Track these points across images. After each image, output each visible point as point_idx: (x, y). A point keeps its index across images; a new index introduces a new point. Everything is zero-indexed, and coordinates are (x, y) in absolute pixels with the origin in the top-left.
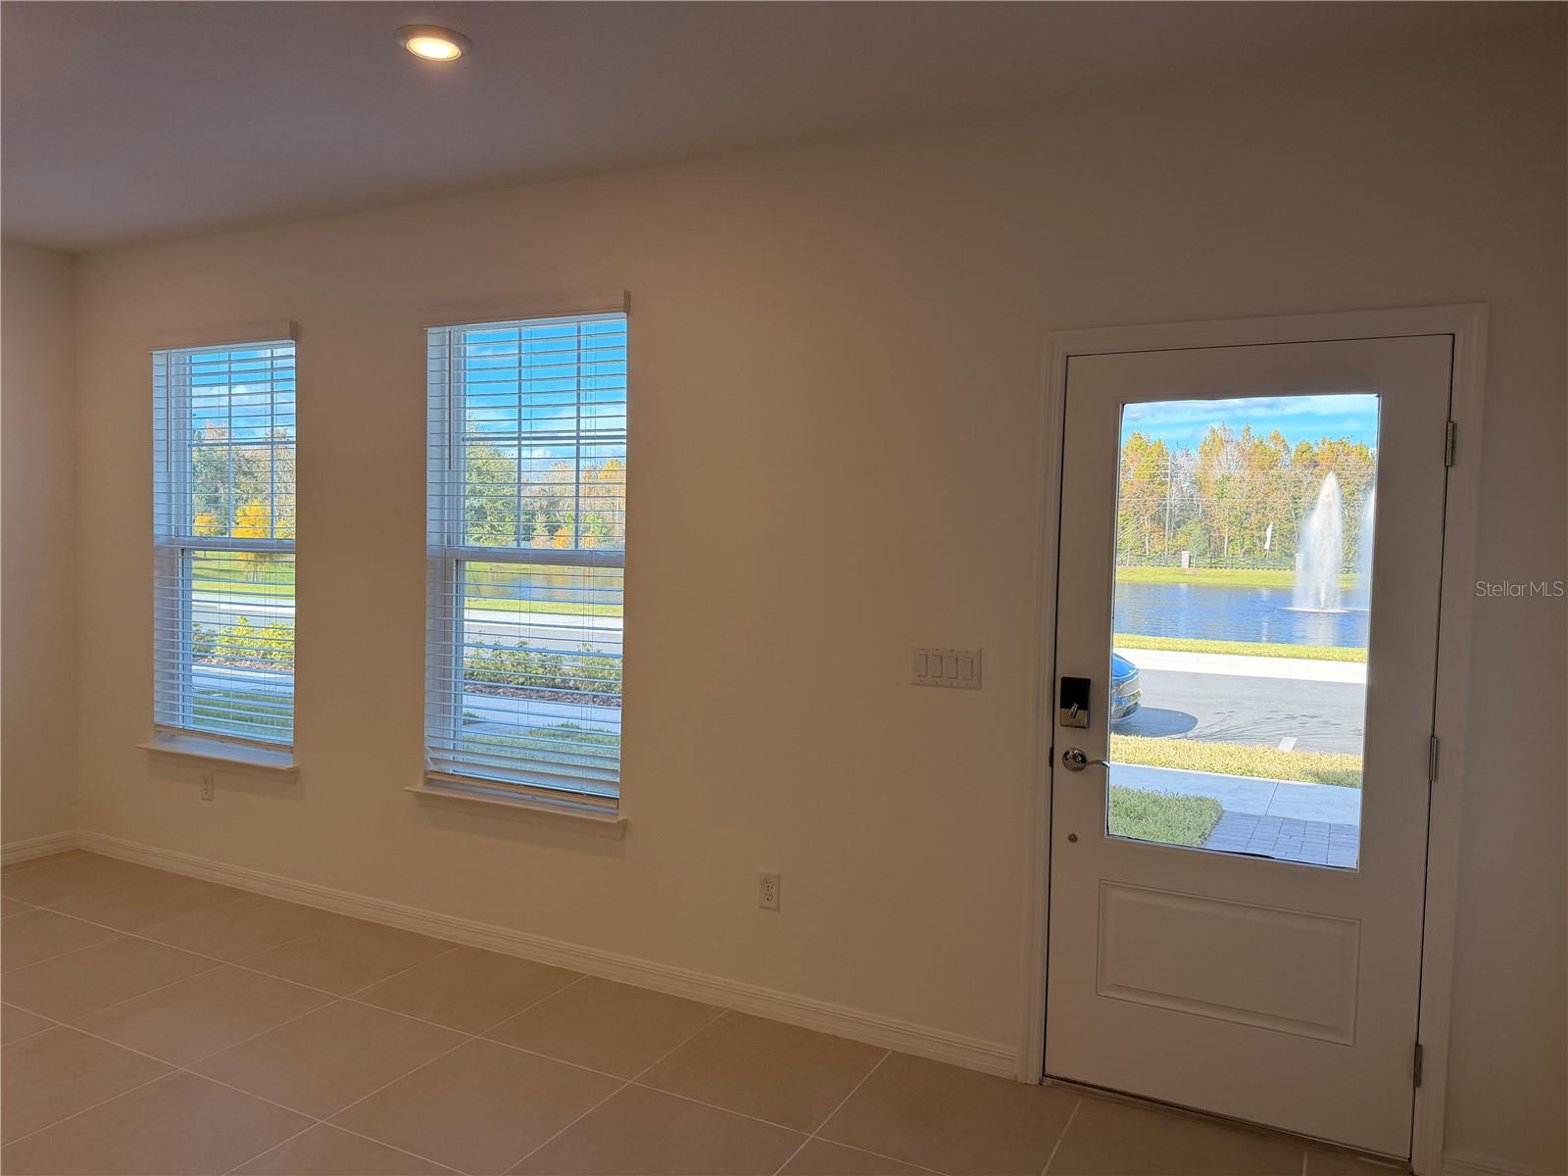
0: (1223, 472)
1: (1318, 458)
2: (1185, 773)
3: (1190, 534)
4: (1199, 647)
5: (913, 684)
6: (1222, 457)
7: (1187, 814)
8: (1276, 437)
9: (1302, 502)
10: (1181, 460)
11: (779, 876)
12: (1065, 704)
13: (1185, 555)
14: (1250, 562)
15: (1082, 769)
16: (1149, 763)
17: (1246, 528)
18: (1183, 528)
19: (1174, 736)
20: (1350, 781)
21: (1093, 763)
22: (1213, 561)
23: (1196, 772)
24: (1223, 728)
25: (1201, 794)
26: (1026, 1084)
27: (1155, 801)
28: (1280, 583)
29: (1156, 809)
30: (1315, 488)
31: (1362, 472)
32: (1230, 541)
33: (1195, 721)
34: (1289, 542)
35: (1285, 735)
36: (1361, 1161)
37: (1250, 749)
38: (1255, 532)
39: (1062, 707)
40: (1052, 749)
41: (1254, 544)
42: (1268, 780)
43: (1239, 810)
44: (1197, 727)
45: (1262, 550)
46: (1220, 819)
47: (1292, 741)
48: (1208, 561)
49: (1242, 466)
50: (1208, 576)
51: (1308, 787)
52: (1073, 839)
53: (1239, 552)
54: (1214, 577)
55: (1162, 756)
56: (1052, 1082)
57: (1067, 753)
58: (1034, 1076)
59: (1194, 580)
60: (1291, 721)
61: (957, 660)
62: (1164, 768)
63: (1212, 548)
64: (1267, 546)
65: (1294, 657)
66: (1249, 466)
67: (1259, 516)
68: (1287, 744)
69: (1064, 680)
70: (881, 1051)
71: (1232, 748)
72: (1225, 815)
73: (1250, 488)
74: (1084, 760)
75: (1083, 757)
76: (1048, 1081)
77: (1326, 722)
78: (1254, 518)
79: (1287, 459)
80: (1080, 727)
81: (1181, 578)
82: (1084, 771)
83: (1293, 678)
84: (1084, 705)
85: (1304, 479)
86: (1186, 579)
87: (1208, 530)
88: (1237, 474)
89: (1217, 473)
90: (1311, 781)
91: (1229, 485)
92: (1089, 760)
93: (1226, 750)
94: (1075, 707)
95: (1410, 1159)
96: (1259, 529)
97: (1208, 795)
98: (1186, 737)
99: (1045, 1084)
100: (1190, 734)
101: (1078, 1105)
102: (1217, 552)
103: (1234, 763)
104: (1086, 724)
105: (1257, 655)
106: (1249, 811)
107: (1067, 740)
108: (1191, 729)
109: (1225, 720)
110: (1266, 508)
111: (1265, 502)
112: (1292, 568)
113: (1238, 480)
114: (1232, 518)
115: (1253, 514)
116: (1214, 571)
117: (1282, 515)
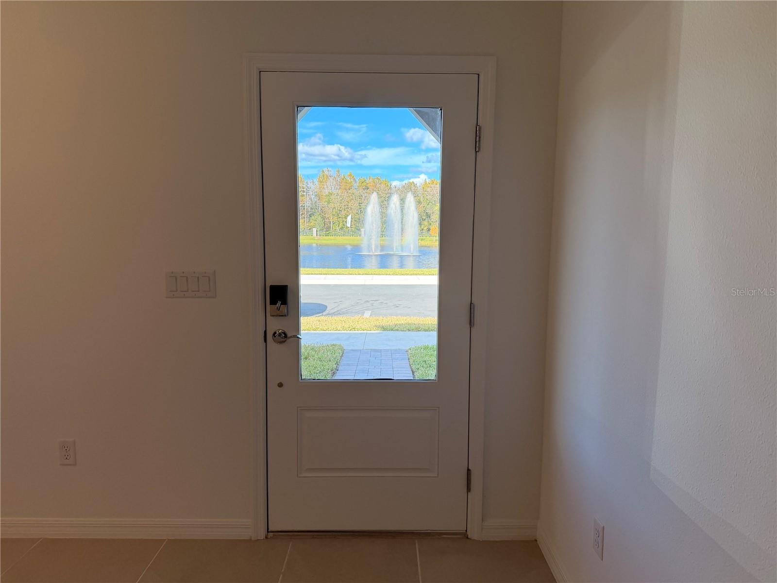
0: (329, 191)
1: (368, 186)
2: (324, 333)
3: (316, 220)
4: (325, 272)
5: (167, 297)
6: (328, 183)
7: (328, 353)
8: (350, 175)
9: (363, 205)
10: (310, 185)
11: (74, 442)
12: (273, 302)
13: (314, 230)
15: (284, 342)
16: (308, 330)
17: (340, 217)
18: (313, 217)
19: (318, 315)
20: (396, 328)
21: (291, 337)
22: (327, 233)
23: (330, 332)
24: (339, 309)
25: (334, 343)
26: (258, 540)
27: (313, 349)
28: (355, 243)
29: (313, 353)
30: (367, 199)
31: (386, 192)
32: (333, 223)
33: (326, 307)
34: (359, 222)
35: (366, 310)
36: (444, 538)
37: (353, 318)
38: (344, 219)
39: (270, 305)
40: (265, 332)
41: (344, 225)
42: (362, 332)
43: (351, 348)
44: (327, 309)
45: (347, 227)
46: (343, 354)
47: (369, 313)
48: (325, 233)
49: (337, 188)
50: (325, 240)
51: (379, 333)
52: (280, 385)
53: (338, 229)
54: (328, 240)
55: (313, 326)
56: (273, 535)
57: (275, 333)
58: (262, 534)
59: (319, 242)
60: (368, 303)
61: (198, 278)
62: (315, 332)
63: (326, 227)
64: (349, 225)
65: (366, 274)
66: (340, 188)
67: (345, 212)
68: (367, 314)
69: (272, 287)
70: (161, 541)
71: (344, 318)
72: (345, 351)
73: (341, 198)
74: (286, 336)
75: (284, 333)
76: (271, 535)
77: (382, 303)
78: (343, 213)
79: (356, 185)
80: (282, 316)
81: (313, 241)
82: (286, 343)
83: (366, 284)
84: (284, 302)
85: (363, 195)
86: (316, 241)
87: (323, 218)
88: (335, 192)
89: (327, 192)
90: (381, 330)
91: (332, 197)
92: (289, 335)
93: (342, 319)
94: (279, 303)
95: (466, 531)
97: (338, 343)
98: (322, 315)
99: (269, 537)
100: (324, 313)
101: (290, 545)
102: (328, 228)
103: (346, 326)
104: (286, 314)
105: (350, 274)
106: (356, 348)
107: (275, 325)
108: (325, 311)
109: (339, 305)
110: (348, 208)
111: (348, 205)
112: (360, 235)
113: (335, 195)
114: (334, 213)
115: (343, 211)
116: (327, 237)
117: (355, 212)
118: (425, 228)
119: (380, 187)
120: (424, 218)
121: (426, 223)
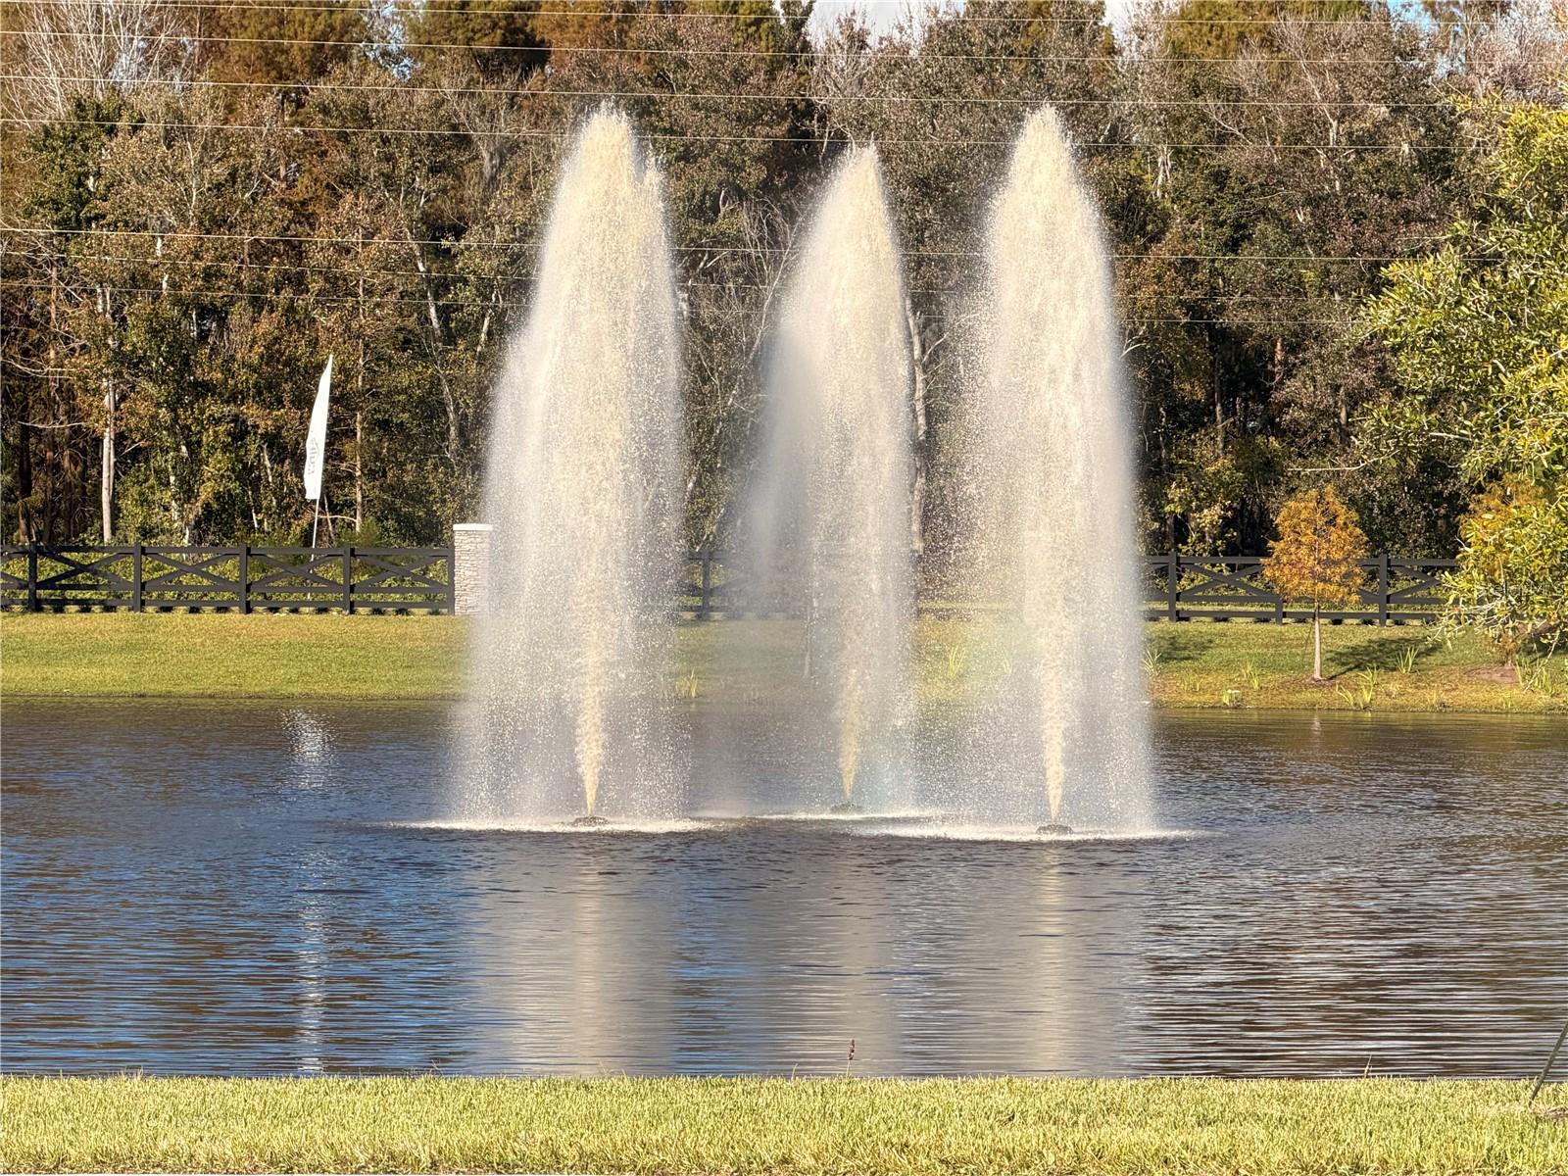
0: (79, 84)
1: (536, 24)
9: (474, 251)
14: (230, 569)
17: (203, 389)
22: (48, 568)
28: (381, 684)
32: (130, 458)
38: (252, 412)
41: (247, 475)
45: (292, 501)
48: (20, 568)
49: (172, 57)
50: (18, 651)
53: (176, 519)
54: (47, 657)
63: (37, 497)
64: (312, 481)
67: (266, 325)
73: (220, 171)
78: (245, 336)
85: (479, 131)
88: (151, 93)
89: (52, 91)
91: (116, 154)
96: (267, 392)
110: (299, 283)
111: (297, 251)
112: (440, 598)
113: (155, 128)
114: (136, 338)
115: (238, 315)
116: (46, 623)
117: (378, 318)
118: (1209, 517)
119: (673, 38)
120: (1193, 390)
121: (1214, 456)
